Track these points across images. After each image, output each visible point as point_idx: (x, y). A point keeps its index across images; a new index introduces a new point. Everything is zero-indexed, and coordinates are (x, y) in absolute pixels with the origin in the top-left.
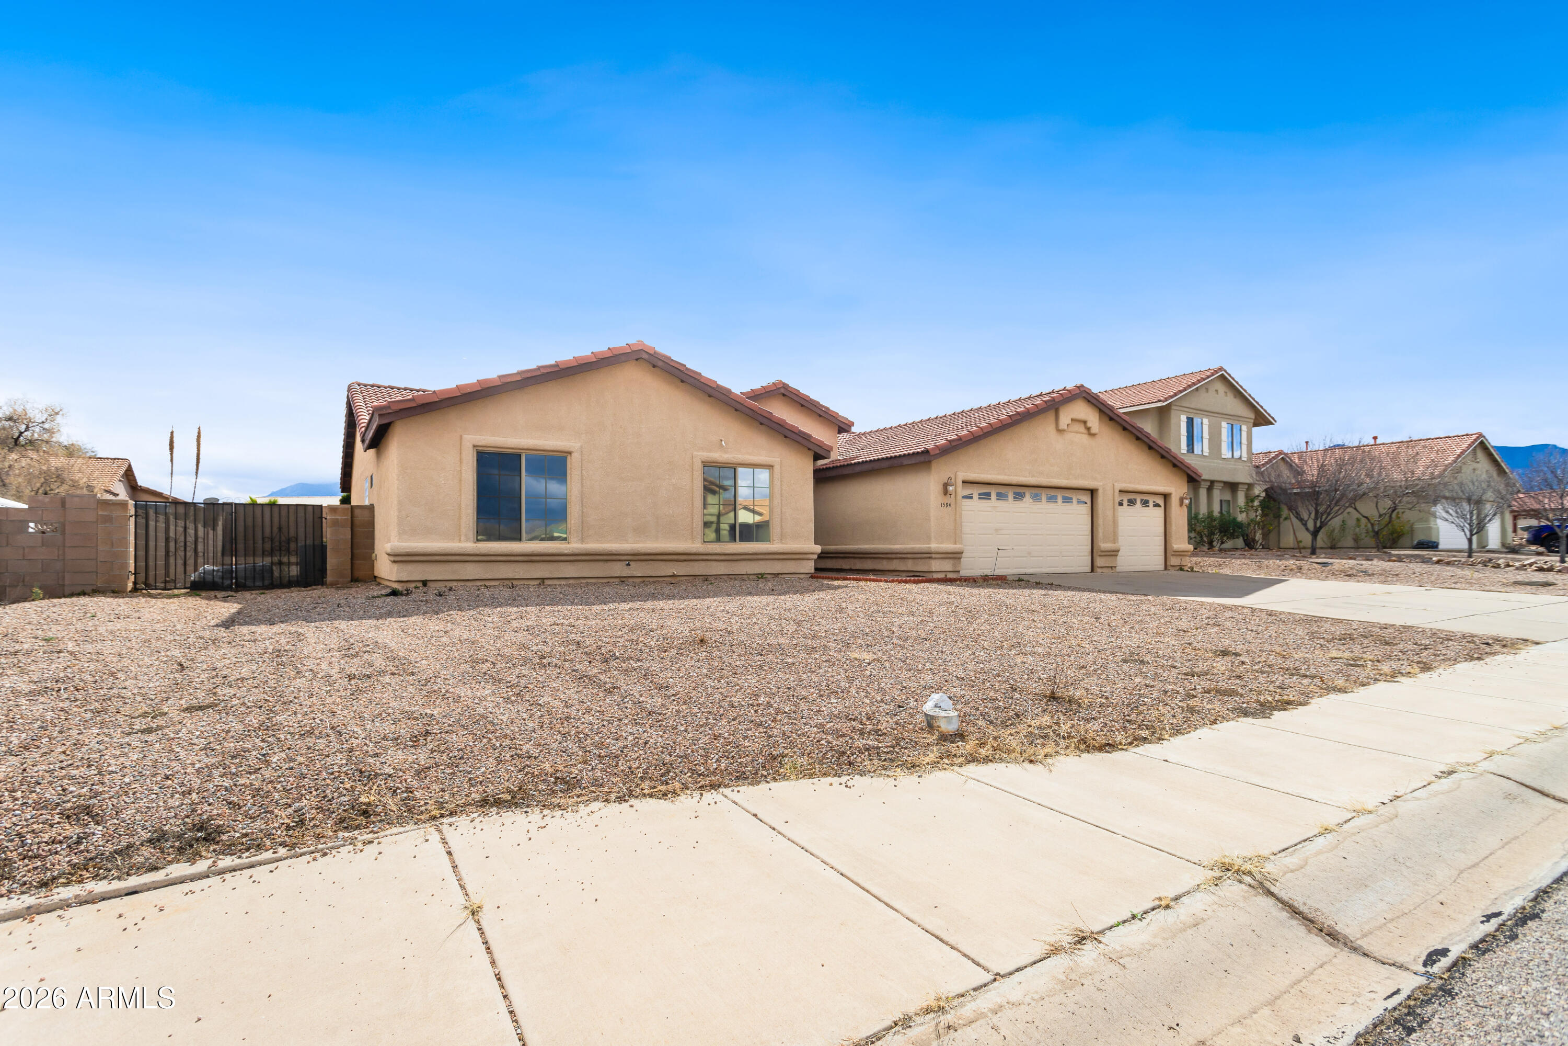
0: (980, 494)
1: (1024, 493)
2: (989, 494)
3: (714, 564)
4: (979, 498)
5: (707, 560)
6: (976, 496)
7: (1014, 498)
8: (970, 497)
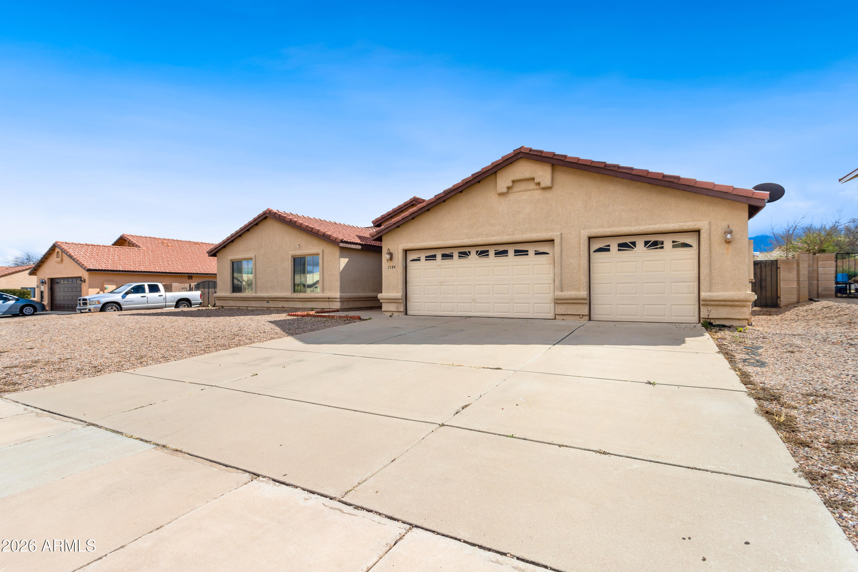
0: (426, 257)
1: (469, 252)
2: (435, 256)
3: (297, 302)
4: (426, 260)
5: (295, 301)
6: (423, 259)
7: (459, 256)
8: (418, 260)
